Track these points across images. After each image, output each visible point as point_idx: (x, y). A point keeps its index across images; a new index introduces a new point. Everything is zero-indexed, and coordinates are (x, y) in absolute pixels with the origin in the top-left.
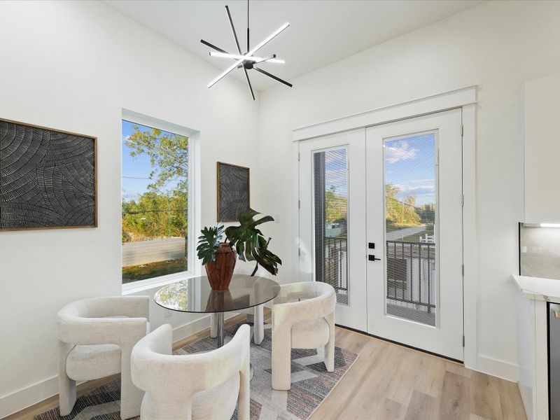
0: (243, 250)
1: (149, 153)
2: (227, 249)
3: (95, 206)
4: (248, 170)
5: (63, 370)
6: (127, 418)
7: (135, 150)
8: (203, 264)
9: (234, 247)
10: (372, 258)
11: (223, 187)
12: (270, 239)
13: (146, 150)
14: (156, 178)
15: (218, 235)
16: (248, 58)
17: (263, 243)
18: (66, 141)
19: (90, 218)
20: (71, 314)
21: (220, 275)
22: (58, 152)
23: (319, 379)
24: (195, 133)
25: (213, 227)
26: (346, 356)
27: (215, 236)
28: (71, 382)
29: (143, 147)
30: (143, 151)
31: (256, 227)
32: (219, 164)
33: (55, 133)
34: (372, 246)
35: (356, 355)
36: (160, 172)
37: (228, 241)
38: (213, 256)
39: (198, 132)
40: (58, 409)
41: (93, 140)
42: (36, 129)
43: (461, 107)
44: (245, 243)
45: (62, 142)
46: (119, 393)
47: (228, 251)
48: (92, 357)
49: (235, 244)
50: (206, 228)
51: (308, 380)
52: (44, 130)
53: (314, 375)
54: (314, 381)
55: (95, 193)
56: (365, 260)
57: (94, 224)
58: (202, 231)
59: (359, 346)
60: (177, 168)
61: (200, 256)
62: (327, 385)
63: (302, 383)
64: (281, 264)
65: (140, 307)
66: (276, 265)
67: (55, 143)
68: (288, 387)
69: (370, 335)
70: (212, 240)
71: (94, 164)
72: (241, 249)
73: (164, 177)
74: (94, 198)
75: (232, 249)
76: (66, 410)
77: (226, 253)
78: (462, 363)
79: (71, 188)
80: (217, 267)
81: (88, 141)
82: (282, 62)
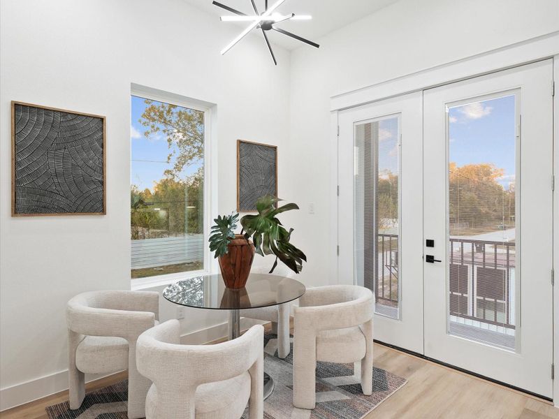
0: (260, 243)
1: (164, 131)
2: (243, 242)
3: (103, 191)
4: (275, 148)
5: (73, 362)
6: (134, 417)
7: (149, 129)
8: (215, 257)
9: (251, 239)
10: (430, 259)
11: (244, 170)
12: (292, 230)
13: (162, 127)
14: (174, 161)
15: (233, 224)
16: (266, 17)
17: (284, 236)
18: (76, 122)
19: (99, 205)
20: (80, 304)
21: (234, 271)
22: (68, 134)
23: (352, 401)
24: (212, 106)
25: (227, 216)
26: (390, 380)
27: (229, 226)
28: (80, 375)
29: (158, 124)
30: (158, 129)
31: (276, 216)
32: (240, 143)
33: (65, 114)
34: (430, 243)
35: (403, 380)
36: (178, 154)
37: (244, 233)
38: (226, 248)
39: (216, 105)
40: (67, 403)
41: (102, 120)
42: (47, 111)
43: (552, 57)
44: (263, 234)
45: (72, 123)
46: (126, 393)
47: (244, 243)
48: (100, 349)
49: (252, 236)
50: (219, 217)
51: (337, 401)
52: (55, 111)
53: (345, 397)
54: (344, 403)
55: (103, 177)
56: (421, 261)
57: (102, 211)
58: (215, 220)
59: (410, 370)
60: (198, 148)
61: (212, 248)
62: (360, 408)
63: (330, 403)
64: (305, 260)
65: (149, 302)
66: (301, 263)
67: (65, 124)
68: (313, 406)
69: (426, 358)
70: (225, 230)
71: (102, 146)
72: (258, 241)
73: (183, 160)
74: (102, 183)
75: (248, 241)
76: (75, 405)
77: (242, 246)
78: (551, 401)
79: (80, 172)
80: (232, 261)
81: (97, 120)
82: (309, 17)
